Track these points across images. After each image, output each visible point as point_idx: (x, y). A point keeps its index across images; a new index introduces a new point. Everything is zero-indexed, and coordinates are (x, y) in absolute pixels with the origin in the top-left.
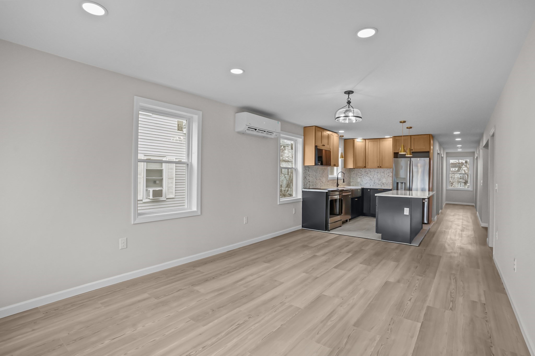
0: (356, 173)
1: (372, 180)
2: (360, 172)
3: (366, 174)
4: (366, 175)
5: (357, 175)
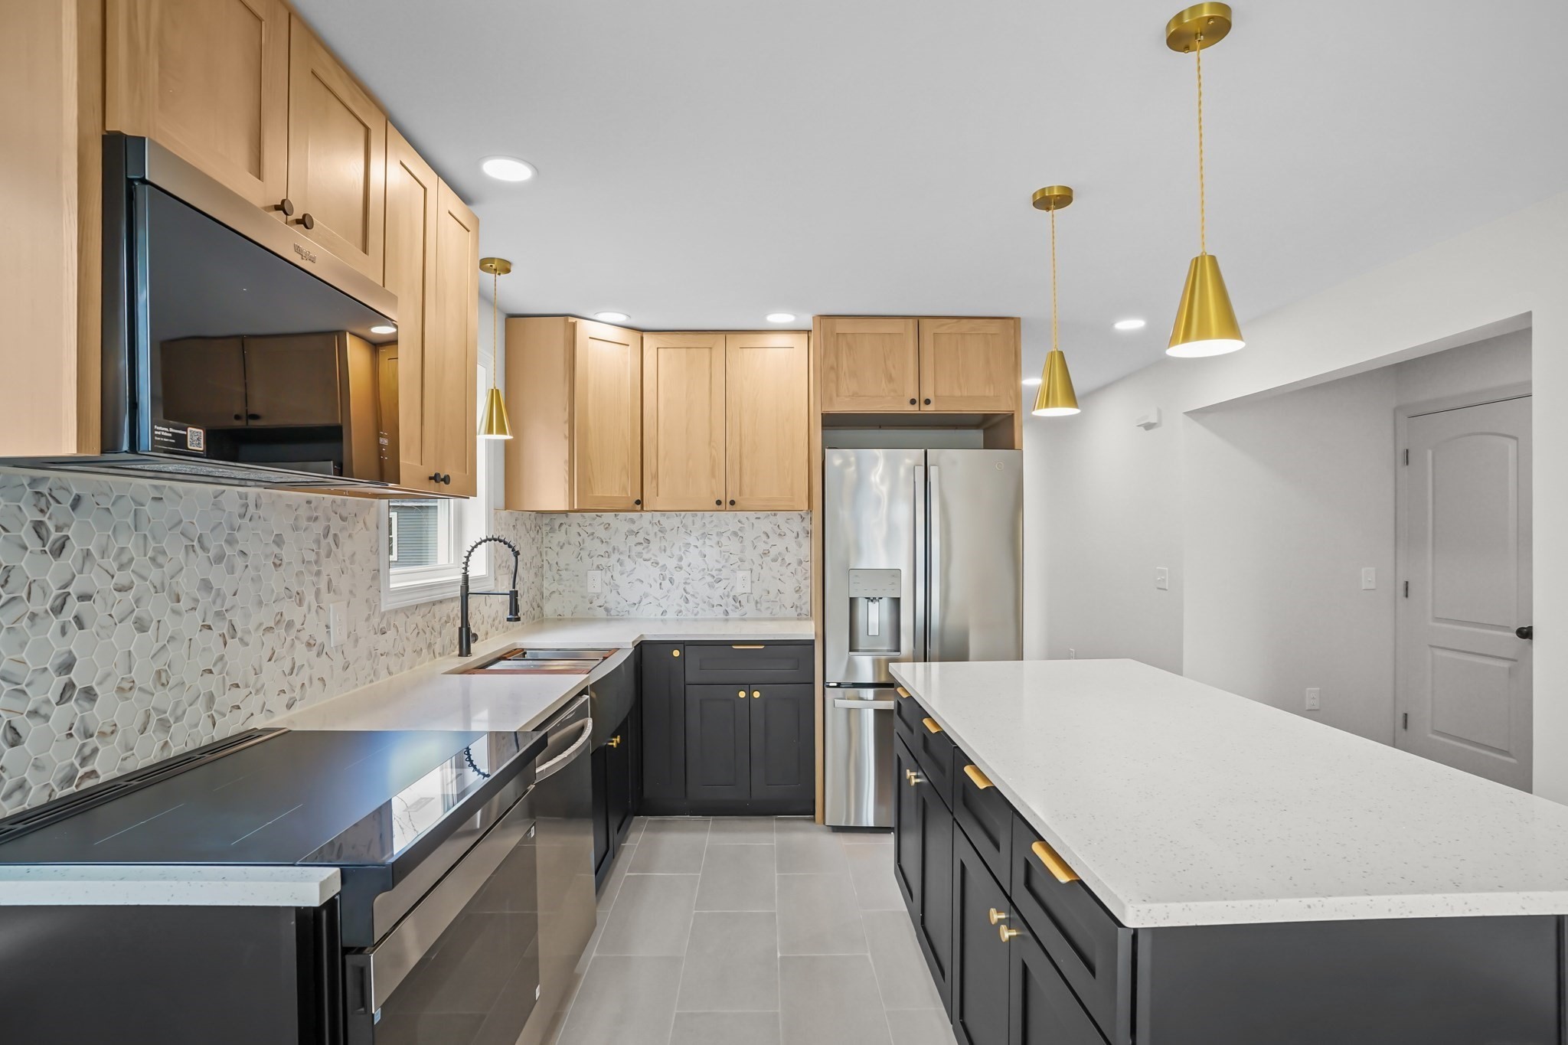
0: (575, 539)
1: (671, 581)
2: (601, 532)
3: (639, 548)
4: (639, 555)
5: (584, 554)
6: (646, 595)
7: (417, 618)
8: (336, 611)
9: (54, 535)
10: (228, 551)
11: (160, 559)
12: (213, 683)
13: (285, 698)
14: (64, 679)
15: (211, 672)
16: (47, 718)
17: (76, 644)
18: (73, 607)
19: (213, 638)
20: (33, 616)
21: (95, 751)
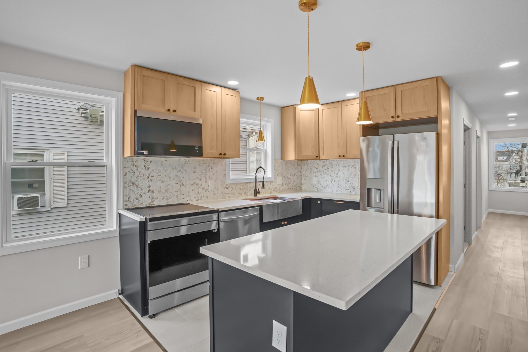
0: (310, 168)
1: (335, 181)
2: (316, 166)
3: (326, 171)
4: (326, 173)
5: (312, 172)
6: (328, 185)
7: (241, 186)
8: (210, 182)
9: (147, 167)
10: (182, 170)
11: (167, 171)
12: (178, 193)
13: (196, 199)
14: (149, 189)
15: (177, 191)
16: (146, 194)
17: (151, 183)
18: (150, 178)
19: (178, 185)
20: (144, 179)
21: (154, 201)
